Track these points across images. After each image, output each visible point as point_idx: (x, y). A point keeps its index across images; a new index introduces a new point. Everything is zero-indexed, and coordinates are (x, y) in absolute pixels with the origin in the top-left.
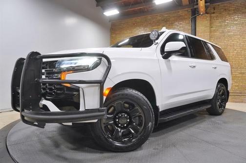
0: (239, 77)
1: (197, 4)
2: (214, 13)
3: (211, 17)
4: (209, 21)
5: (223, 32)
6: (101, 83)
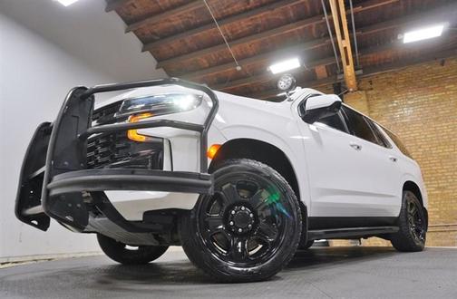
0: (437, 195)
3: (367, 95)
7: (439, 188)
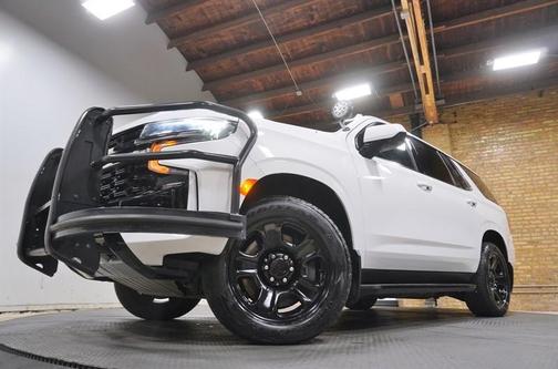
0: (529, 251)
1: (421, 103)
2: (455, 122)
3: (450, 130)
5: (480, 158)
7: (531, 242)
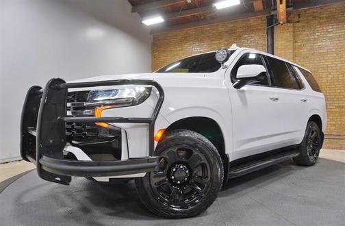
2: (298, 22)
3: (294, 27)
4: (292, 33)
5: (312, 49)
6: (150, 123)
